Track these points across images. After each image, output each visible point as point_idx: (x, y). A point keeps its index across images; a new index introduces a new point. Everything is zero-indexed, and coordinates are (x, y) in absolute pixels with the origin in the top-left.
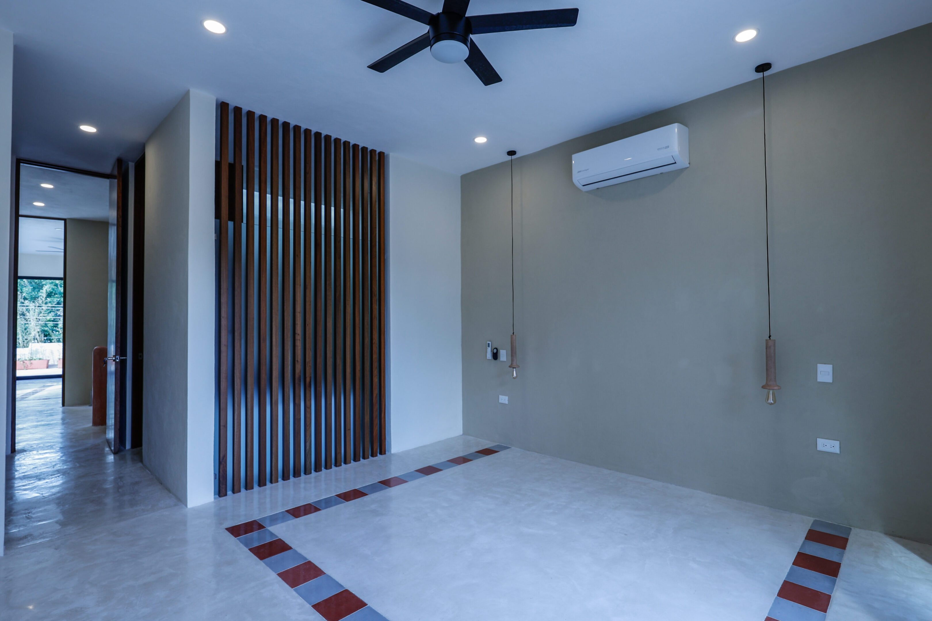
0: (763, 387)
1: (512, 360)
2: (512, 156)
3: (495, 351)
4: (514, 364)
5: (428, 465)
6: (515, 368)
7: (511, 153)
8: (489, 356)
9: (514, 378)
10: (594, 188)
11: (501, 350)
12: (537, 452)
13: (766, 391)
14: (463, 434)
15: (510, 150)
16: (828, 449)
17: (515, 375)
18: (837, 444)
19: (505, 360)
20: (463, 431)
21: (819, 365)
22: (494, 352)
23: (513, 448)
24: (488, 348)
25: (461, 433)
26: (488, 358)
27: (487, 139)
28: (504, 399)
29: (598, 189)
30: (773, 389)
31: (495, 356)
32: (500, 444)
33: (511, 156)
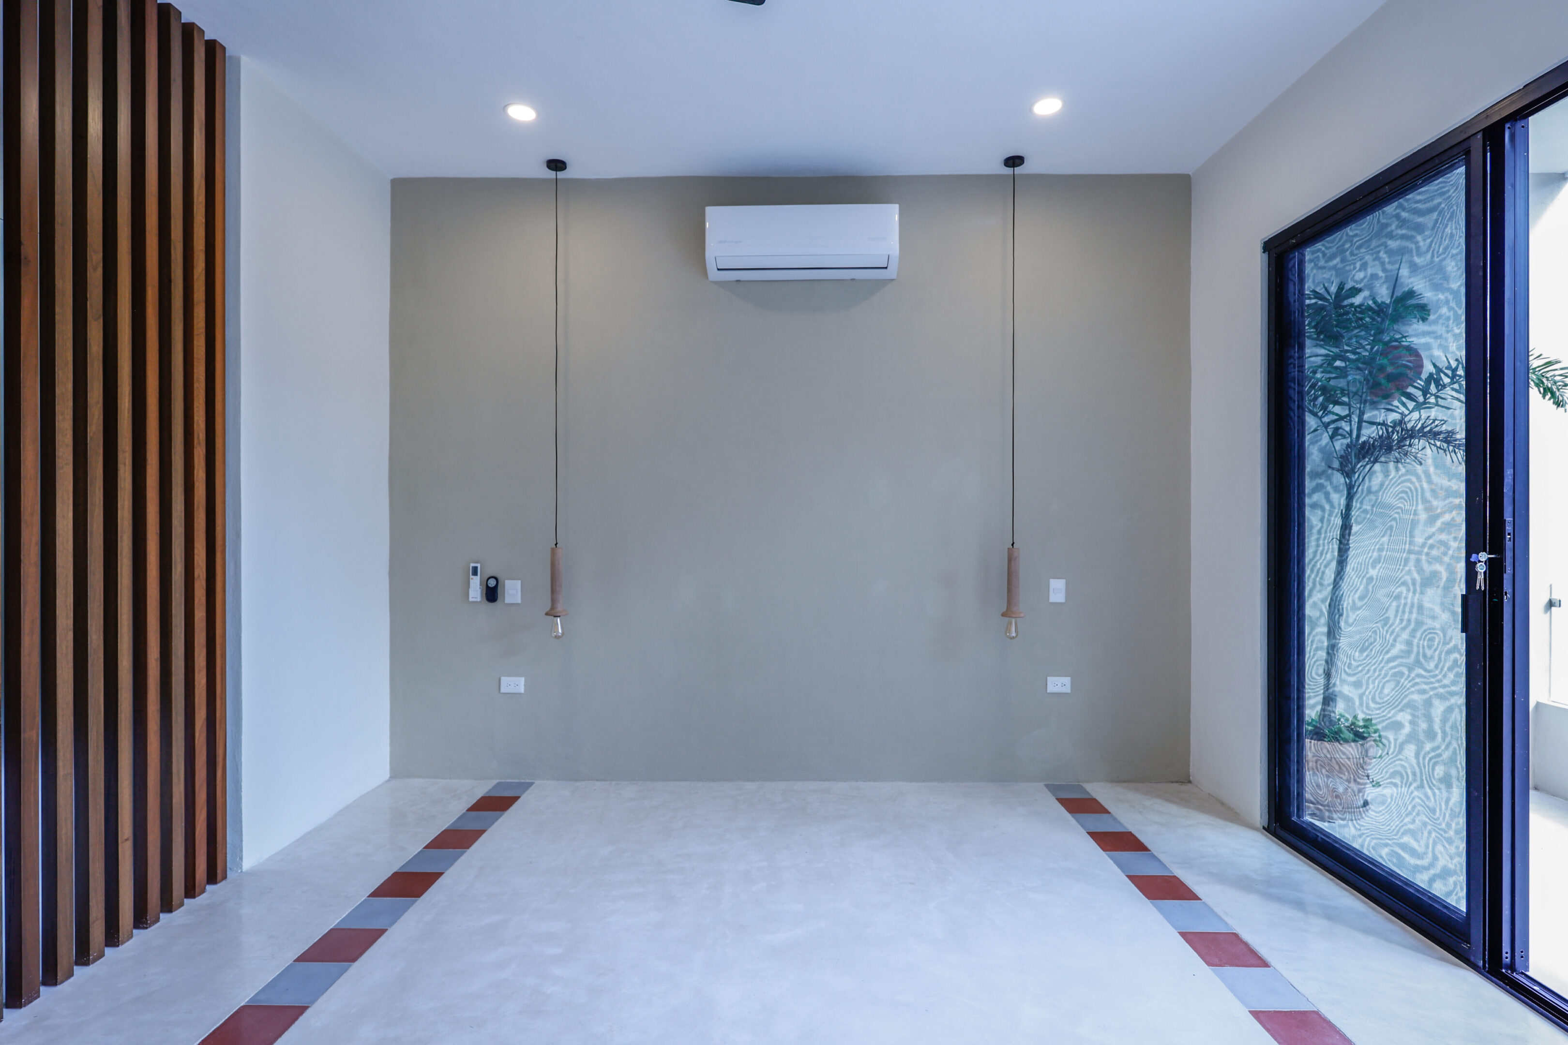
0: (1003, 615)
1: (554, 601)
2: (558, 172)
3: (492, 583)
4: (560, 608)
5: (392, 873)
6: (559, 616)
7: (556, 165)
8: (476, 591)
9: (557, 637)
10: (731, 280)
11: (507, 582)
12: (597, 780)
13: (1007, 619)
14: (393, 777)
15: (558, 158)
16: (1058, 689)
17: (560, 631)
18: (1067, 680)
19: (519, 600)
20: (392, 769)
21: (1051, 580)
22: (490, 585)
23: (537, 782)
24: (471, 577)
25: (387, 775)
26: (471, 599)
27: (538, 115)
28: (514, 684)
29: (738, 281)
30: (1016, 617)
31: (492, 594)
32: (503, 781)
33: (555, 172)
